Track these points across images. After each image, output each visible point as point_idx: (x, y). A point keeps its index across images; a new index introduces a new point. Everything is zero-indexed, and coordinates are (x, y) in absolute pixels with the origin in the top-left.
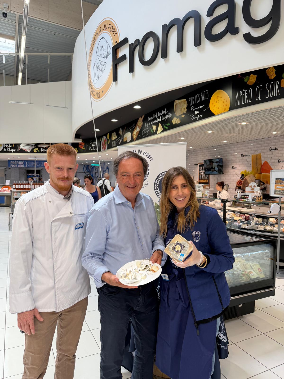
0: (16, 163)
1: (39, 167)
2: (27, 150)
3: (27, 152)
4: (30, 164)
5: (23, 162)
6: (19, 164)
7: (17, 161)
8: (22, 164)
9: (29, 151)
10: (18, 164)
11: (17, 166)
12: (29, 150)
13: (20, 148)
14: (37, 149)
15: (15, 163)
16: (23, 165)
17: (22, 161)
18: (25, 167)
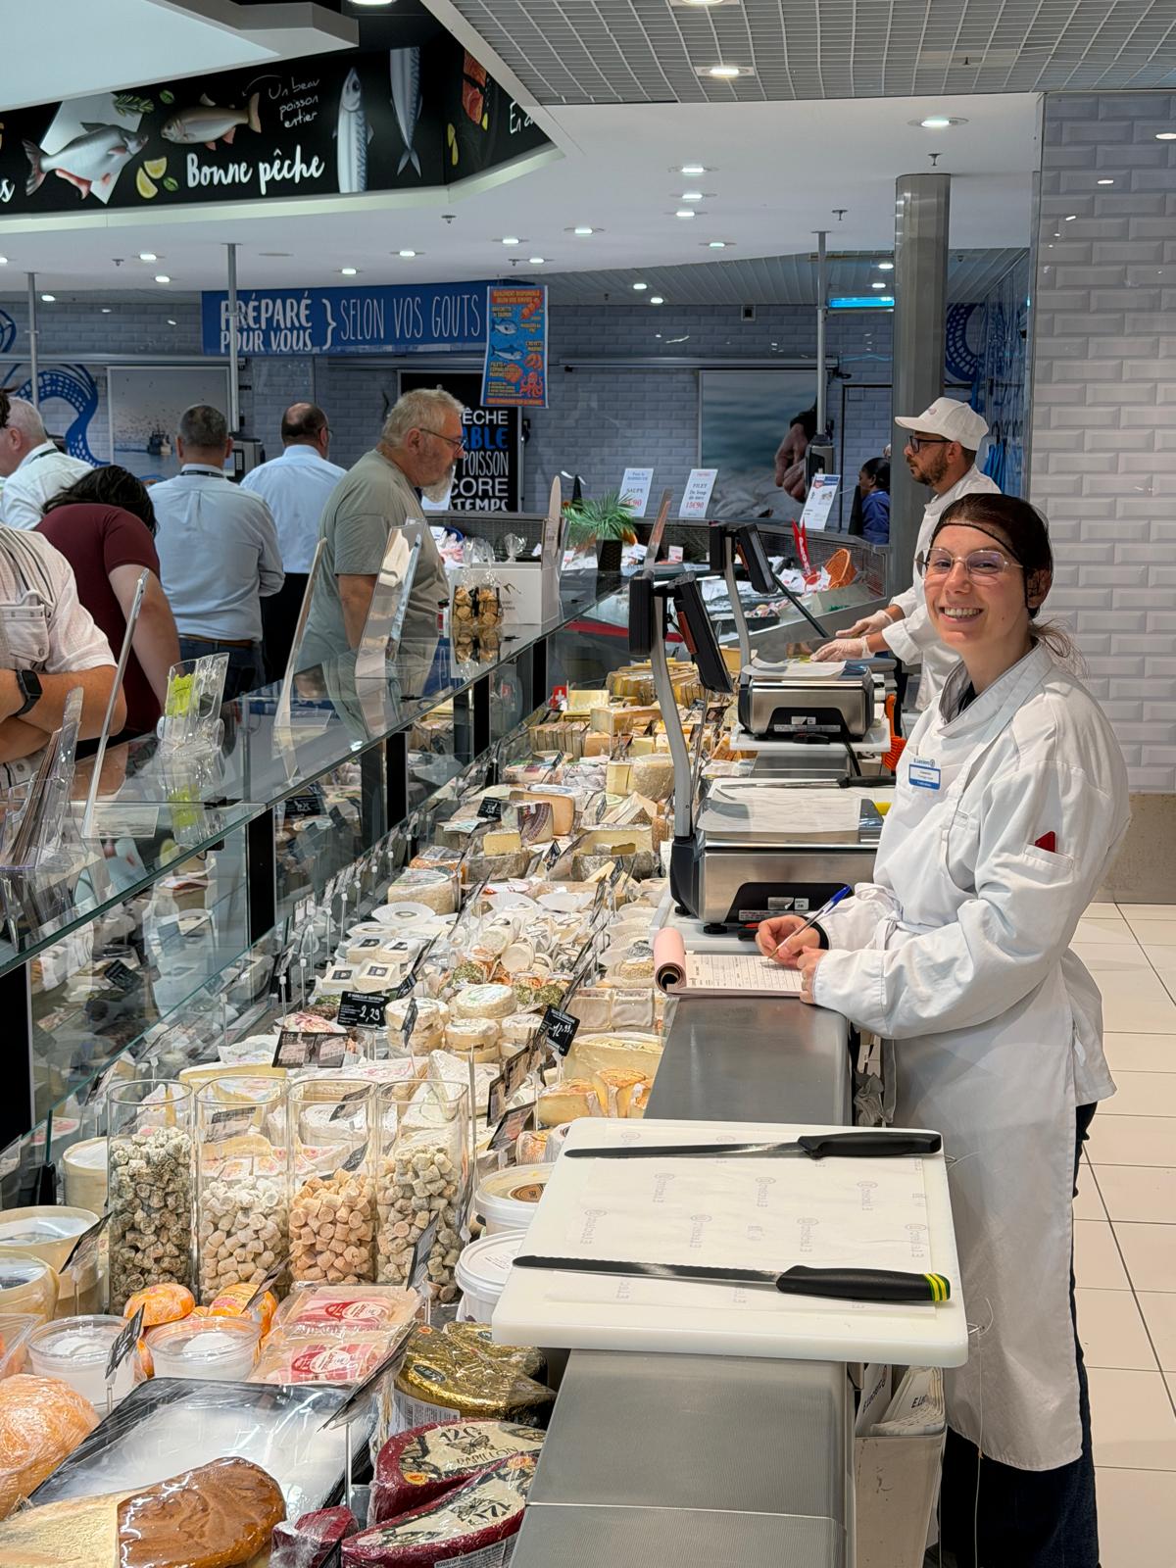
0: (257, 320)
1: (421, 348)
2: (88, 183)
3: (92, 203)
4: (355, 316)
5: (305, 302)
6: (278, 329)
7: (261, 294)
8: (302, 327)
9: (103, 191)
10: (269, 320)
11: (267, 342)
12: (106, 177)
13: (41, 170)
14: (157, 167)
15: (251, 314)
16: (305, 329)
17: (296, 294)
18: (316, 350)
